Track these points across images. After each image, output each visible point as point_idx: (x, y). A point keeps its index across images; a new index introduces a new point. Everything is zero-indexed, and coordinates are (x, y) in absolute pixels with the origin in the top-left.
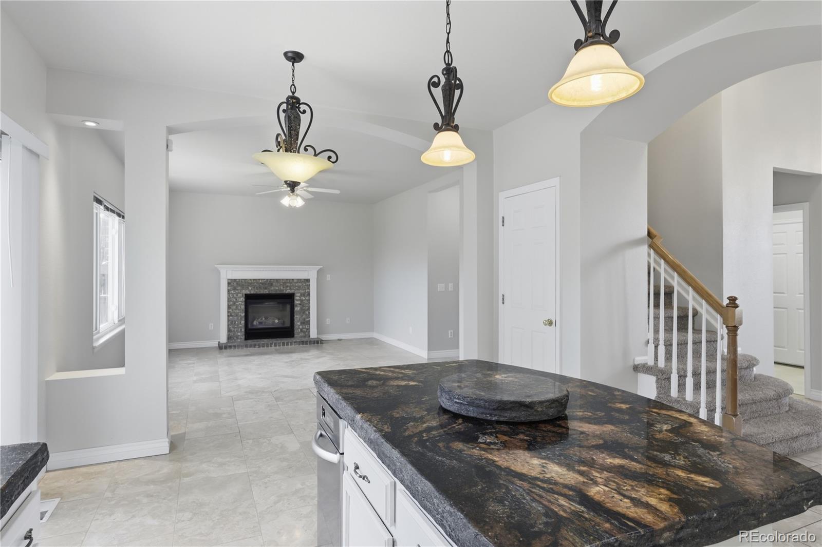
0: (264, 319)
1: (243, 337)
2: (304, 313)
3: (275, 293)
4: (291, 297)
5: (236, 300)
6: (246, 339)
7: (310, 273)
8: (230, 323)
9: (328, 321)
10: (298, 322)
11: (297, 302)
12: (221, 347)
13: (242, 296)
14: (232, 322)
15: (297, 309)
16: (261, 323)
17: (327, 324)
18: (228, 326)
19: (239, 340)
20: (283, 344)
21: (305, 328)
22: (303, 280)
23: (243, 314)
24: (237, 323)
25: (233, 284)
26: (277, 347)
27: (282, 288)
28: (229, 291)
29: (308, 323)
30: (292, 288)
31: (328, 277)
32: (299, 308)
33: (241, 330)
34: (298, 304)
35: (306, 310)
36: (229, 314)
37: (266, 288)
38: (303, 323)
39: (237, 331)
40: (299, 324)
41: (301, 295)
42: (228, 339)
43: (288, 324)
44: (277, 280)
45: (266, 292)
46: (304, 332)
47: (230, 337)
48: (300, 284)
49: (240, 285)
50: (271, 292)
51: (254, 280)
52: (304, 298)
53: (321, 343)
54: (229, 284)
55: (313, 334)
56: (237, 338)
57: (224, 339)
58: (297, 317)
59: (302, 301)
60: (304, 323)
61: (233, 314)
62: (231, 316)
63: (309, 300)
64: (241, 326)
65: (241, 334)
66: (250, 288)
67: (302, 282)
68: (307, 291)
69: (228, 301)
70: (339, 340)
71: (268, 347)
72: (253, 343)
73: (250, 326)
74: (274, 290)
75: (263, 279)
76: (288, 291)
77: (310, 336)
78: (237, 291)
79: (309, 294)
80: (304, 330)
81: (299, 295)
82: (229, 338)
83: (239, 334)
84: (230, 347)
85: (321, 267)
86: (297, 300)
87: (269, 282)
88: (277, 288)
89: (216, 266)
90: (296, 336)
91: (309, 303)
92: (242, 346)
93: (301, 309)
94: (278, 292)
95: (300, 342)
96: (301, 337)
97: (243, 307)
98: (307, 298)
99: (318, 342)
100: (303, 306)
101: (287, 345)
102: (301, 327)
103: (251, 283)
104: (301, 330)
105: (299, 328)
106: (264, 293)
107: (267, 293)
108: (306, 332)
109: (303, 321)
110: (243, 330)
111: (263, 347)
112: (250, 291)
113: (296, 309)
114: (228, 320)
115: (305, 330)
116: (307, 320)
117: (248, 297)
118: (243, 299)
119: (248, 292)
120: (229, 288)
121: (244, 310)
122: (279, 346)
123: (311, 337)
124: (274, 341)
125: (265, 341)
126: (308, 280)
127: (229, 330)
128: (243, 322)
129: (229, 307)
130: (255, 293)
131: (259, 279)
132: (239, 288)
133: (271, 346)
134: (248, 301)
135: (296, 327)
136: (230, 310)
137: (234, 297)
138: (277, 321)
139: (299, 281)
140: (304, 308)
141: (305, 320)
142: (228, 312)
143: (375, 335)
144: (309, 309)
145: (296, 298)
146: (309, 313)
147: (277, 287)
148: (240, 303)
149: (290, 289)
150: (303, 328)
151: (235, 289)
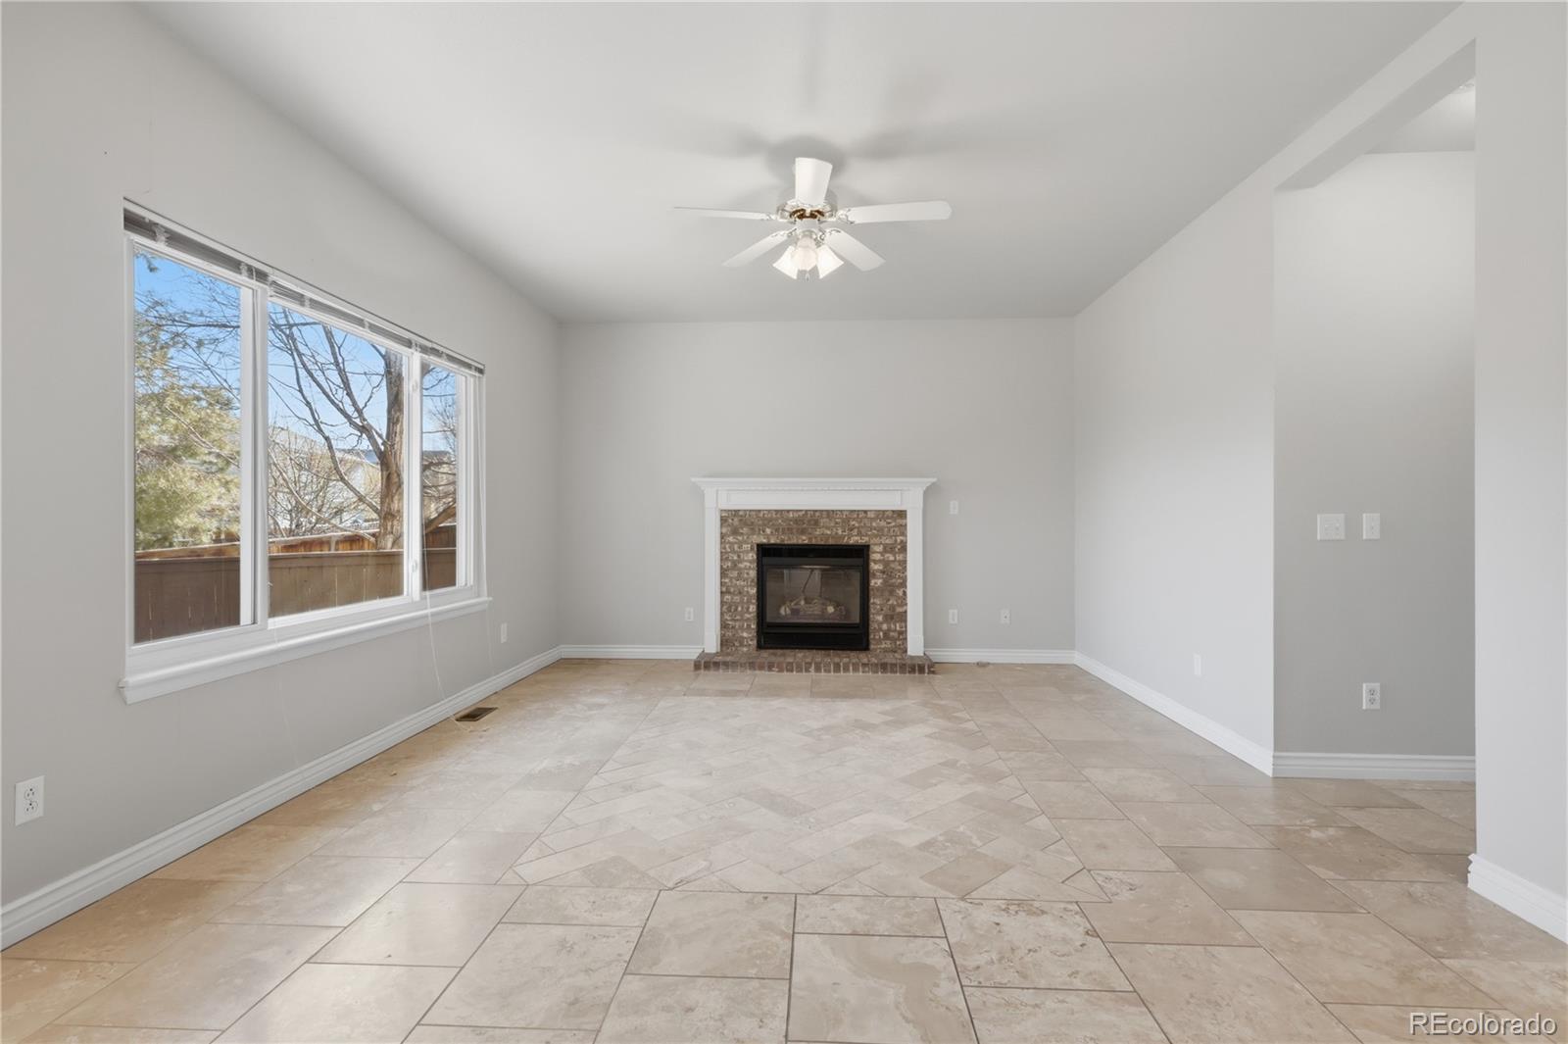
0: (802, 603)
1: (754, 643)
2: (892, 593)
3: (823, 543)
4: (861, 552)
5: (739, 556)
6: (760, 647)
7: (908, 498)
8: (726, 608)
9: (953, 615)
10: (878, 614)
11: (874, 567)
12: (705, 664)
13: (752, 549)
14: (730, 607)
15: (876, 582)
16: (795, 612)
17: (951, 621)
18: (722, 614)
19: (745, 649)
20: (837, 668)
21: (895, 630)
22: (890, 514)
23: (754, 591)
24: (740, 609)
25: (734, 522)
26: (823, 674)
27: (840, 532)
28: (723, 536)
29: (903, 617)
30: (863, 531)
31: (954, 507)
32: (879, 582)
33: (749, 626)
34: (878, 570)
35: (897, 583)
36: (724, 589)
37: (803, 532)
38: (889, 618)
39: (741, 628)
40: (880, 618)
41: (885, 551)
42: (722, 645)
43: (856, 619)
44: (830, 514)
45: (804, 540)
46: (894, 640)
47: (727, 641)
48: (883, 523)
49: (746, 524)
50: (814, 542)
51: (777, 511)
52: (892, 558)
53: (930, 672)
54: (723, 520)
55: (915, 647)
56: (742, 645)
57: (711, 645)
58: (875, 601)
59: (886, 563)
60: (892, 618)
61: (732, 590)
62: (728, 592)
63: (904, 563)
64: (747, 616)
65: (748, 634)
66: (768, 531)
67: (888, 518)
68: (899, 539)
69: (721, 560)
70: (981, 665)
71: (801, 671)
72: (773, 659)
73: (770, 618)
74: (822, 535)
75: (793, 511)
76: (854, 540)
77: (906, 651)
78: (740, 538)
79: (904, 549)
80: (892, 634)
81: (880, 549)
82: (724, 642)
83: (745, 635)
84: (726, 664)
85: (934, 480)
86: (875, 562)
87: (811, 518)
88: (829, 532)
89: (693, 480)
90: (872, 647)
91: (905, 568)
92: (752, 666)
93: (885, 582)
94: (831, 542)
95: (876, 665)
96: (885, 651)
97: (753, 574)
98: (899, 557)
99: (923, 668)
100: (891, 577)
101: (846, 670)
102: (885, 627)
103: (770, 520)
104: (886, 636)
105: (881, 629)
106: (800, 542)
107: (806, 542)
108: (899, 639)
109: (889, 613)
110: (753, 626)
111: (788, 671)
112: (768, 537)
113: (872, 582)
114: (722, 603)
115: (895, 635)
116: (899, 610)
117: (765, 552)
118: (752, 556)
119: (765, 541)
120: (724, 530)
121: (756, 580)
122: (825, 671)
123: (909, 653)
124: (818, 656)
125: (800, 655)
126: (902, 514)
127: (724, 626)
128: (753, 608)
129: (723, 573)
130: (778, 542)
131: (788, 511)
132: (745, 530)
133: (807, 670)
134: (766, 560)
135: (873, 626)
136: (727, 580)
137: (733, 551)
138: (831, 609)
139: (881, 514)
140: (894, 580)
141: (894, 610)
142: (722, 584)
143: (1077, 658)
144: (904, 584)
145: (875, 556)
146: (905, 593)
147: (828, 528)
148: (748, 564)
149: (859, 534)
150: (889, 630)
151: (735, 532)
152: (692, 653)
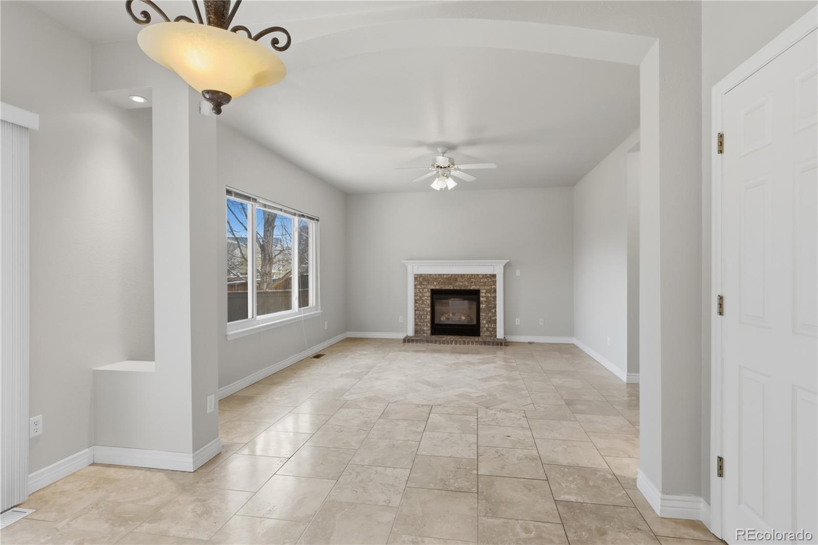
0: (451, 315)
1: (429, 332)
2: (490, 311)
3: (459, 289)
4: (476, 293)
5: (422, 294)
6: (432, 334)
7: (497, 269)
8: (418, 317)
9: (518, 321)
10: (483, 320)
11: (482, 299)
12: (407, 340)
13: (428, 291)
14: (419, 316)
15: (482, 306)
16: (448, 319)
18: (415, 319)
19: (425, 335)
20: (464, 343)
21: (491, 327)
22: (489, 276)
23: (429, 309)
24: (423, 317)
25: (420, 280)
26: (458, 345)
27: (466, 284)
28: (415, 285)
29: (495, 322)
30: (477, 283)
31: (518, 273)
32: (484, 306)
33: (427, 325)
34: (484, 301)
35: (492, 307)
36: (416, 308)
37: (450, 284)
38: (488, 322)
39: (424, 325)
40: (484, 322)
41: (486, 292)
42: (415, 333)
43: (474, 322)
44: (462, 276)
45: (451, 287)
46: (491, 332)
47: (417, 331)
48: (486, 280)
49: (426, 281)
50: (455, 288)
51: (439, 275)
52: (489, 295)
53: (505, 345)
54: (416, 279)
55: (500, 335)
56: (424, 333)
57: (410, 332)
58: (482, 314)
59: (487, 298)
60: (490, 322)
61: (419, 309)
62: (418, 310)
63: (495, 297)
64: (426, 320)
65: (427, 328)
66: (435, 283)
67: (488, 277)
68: (493, 287)
69: (415, 296)
70: (530, 343)
71: (448, 344)
72: (437, 339)
73: (437, 321)
74: (458, 285)
75: (446, 275)
76: (473, 287)
77: (496, 336)
78: (423, 286)
79: (495, 291)
80: (490, 329)
81: (484, 291)
82: (416, 331)
83: (425, 328)
84: (417, 341)
85: (508, 261)
86: (483, 297)
87: (454, 278)
88: (461, 284)
89: (403, 261)
90: (481, 334)
91: (496, 300)
92: (428, 342)
93: (487, 306)
94: (463, 288)
95: (482, 342)
96: (487, 336)
97: (429, 302)
98: (493, 295)
99: (503, 343)
100: (489, 304)
101: (468, 344)
102: (487, 326)
103: (436, 279)
104: (487, 330)
105: (485, 327)
106: (449, 288)
107: (452, 288)
108: (492, 331)
109: (489, 320)
110: (429, 325)
111: (443, 344)
112: (435, 286)
113: (481, 306)
114: (415, 315)
115: (491, 329)
116: (493, 318)
117: (434, 292)
118: (428, 294)
119: (433, 288)
120: (416, 283)
121: (430, 305)
122: (459, 344)
123: (498, 337)
124: (457, 338)
125: (449, 337)
126: (494, 276)
127: (416, 325)
128: (429, 317)
129: (416, 302)
130: (439, 288)
131: (444, 275)
132: (425, 283)
133: (452, 344)
134: (435, 296)
135: (482, 325)
136: (417, 305)
137: (420, 292)
138: (463, 318)
139: (485, 276)
140: (490, 306)
141: (491, 318)
142: (415, 306)
144: (495, 307)
145: (482, 295)
146: (496, 311)
147: (461, 282)
148: (426, 298)
149: (475, 285)
150: (489, 327)
151: (421, 284)
152: (402, 336)
